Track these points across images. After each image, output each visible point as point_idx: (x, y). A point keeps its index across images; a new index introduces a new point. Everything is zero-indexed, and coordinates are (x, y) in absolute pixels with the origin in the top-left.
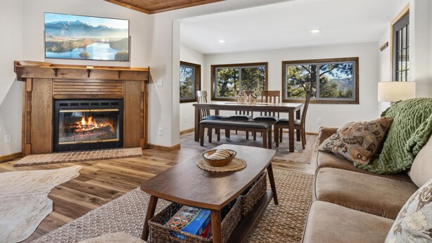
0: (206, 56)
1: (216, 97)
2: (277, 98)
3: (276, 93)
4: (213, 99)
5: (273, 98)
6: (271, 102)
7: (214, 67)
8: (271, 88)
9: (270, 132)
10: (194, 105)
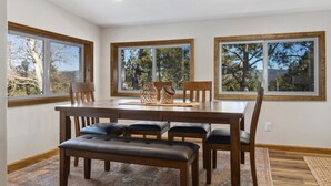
0: (103, 29)
1: (120, 90)
2: (208, 92)
3: (206, 86)
4: (115, 93)
5: (201, 92)
6: (197, 100)
7: (115, 47)
8: (199, 78)
9: (195, 165)
10: (57, 109)
